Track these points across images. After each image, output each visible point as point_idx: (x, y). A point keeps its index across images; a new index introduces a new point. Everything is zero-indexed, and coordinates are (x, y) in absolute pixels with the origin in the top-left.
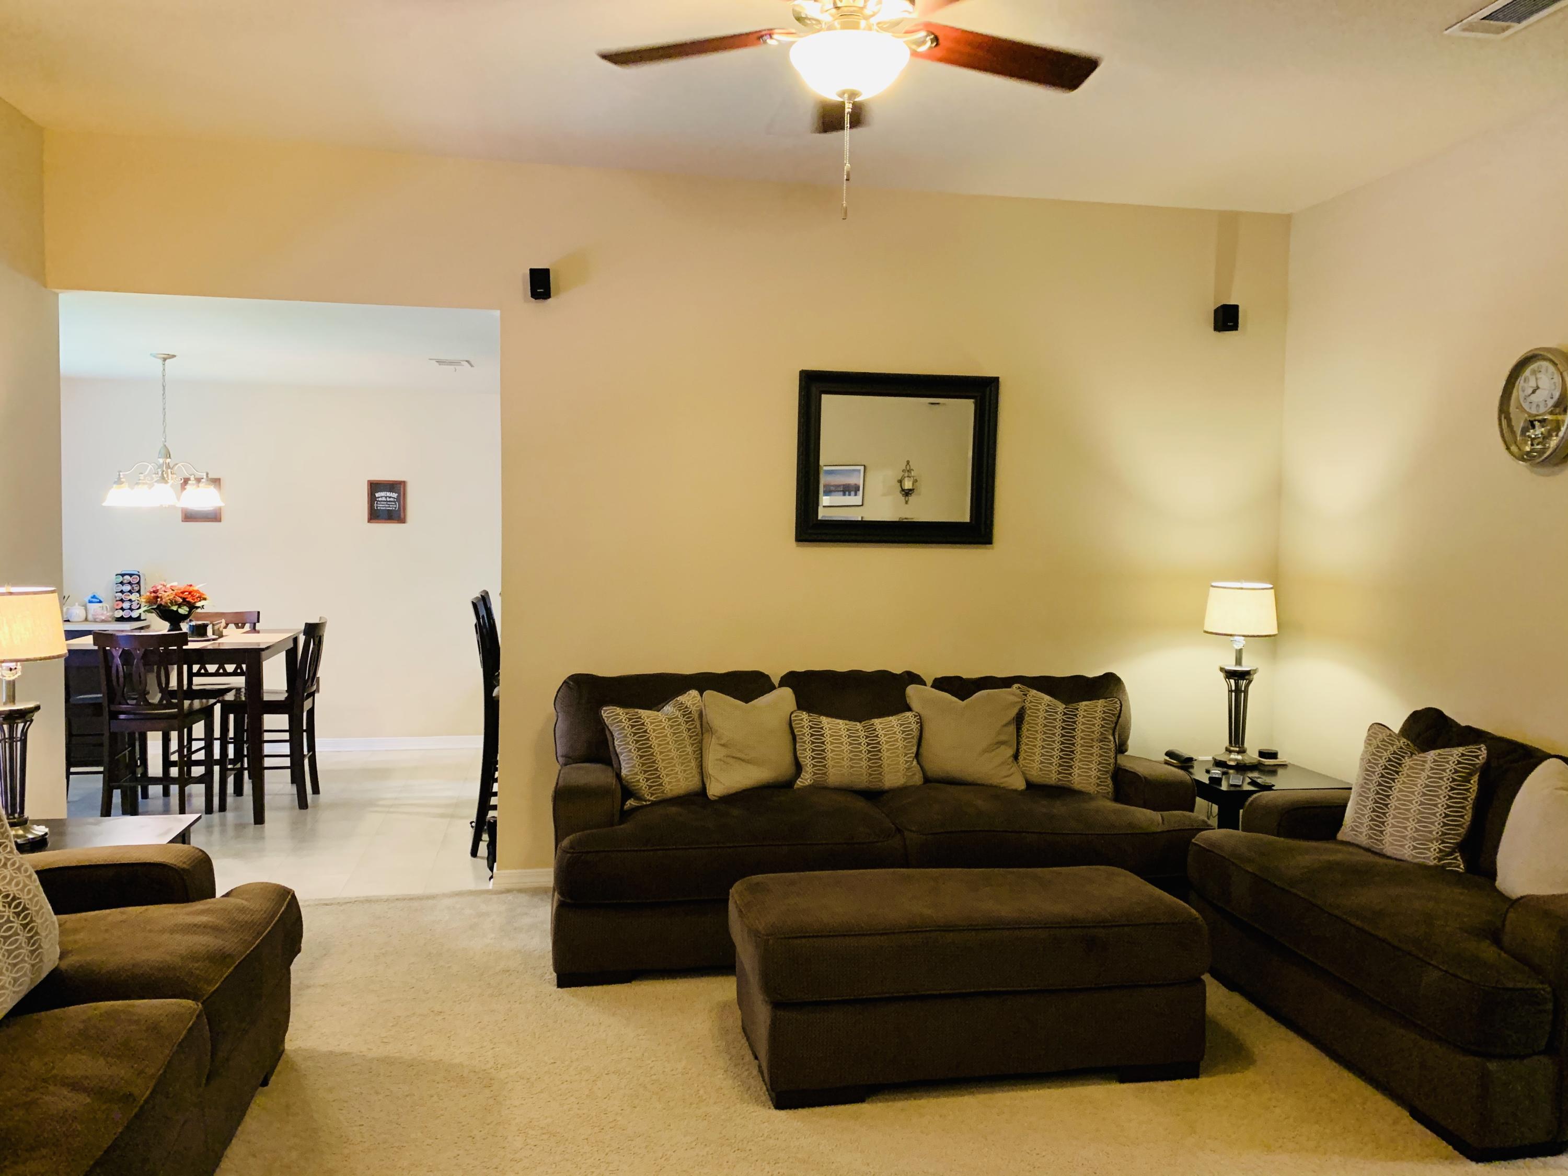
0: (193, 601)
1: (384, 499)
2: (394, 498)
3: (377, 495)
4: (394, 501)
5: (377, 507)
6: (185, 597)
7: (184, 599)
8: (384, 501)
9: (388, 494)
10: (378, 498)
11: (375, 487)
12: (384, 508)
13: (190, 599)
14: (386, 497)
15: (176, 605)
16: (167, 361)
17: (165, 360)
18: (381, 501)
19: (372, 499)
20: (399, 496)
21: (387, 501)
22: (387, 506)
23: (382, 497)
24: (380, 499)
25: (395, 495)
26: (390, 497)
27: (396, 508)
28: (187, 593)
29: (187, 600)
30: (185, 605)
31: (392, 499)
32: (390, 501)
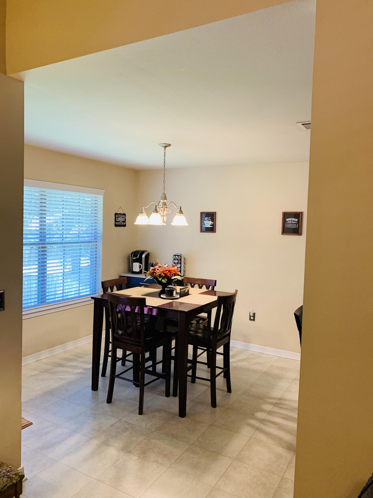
0: (170, 276)
1: (291, 222)
2: (296, 221)
3: (287, 220)
4: (296, 223)
5: (287, 226)
6: (167, 273)
7: (166, 274)
8: (291, 223)
9: (293, 219)
10: (288, 221)
11: (286, 215)
12: (291, 227)
13: (169, 274)
14: (292, 221)
15: (162, 277)
16: (167, 148)
17: (165, 147)
18: (289, 223)
19: (284, 222)
20: (298, 221)
21: (292, 223)
22: (292, 226)
23: (289, 221)
24: (288, 222)
25: (296, 220)
26: (294, 221)
27: (296, 227)
28: (168, 271)
29: (167, 275)
30: (166, 278)
31: (295, 222)
32: (294, 223)
